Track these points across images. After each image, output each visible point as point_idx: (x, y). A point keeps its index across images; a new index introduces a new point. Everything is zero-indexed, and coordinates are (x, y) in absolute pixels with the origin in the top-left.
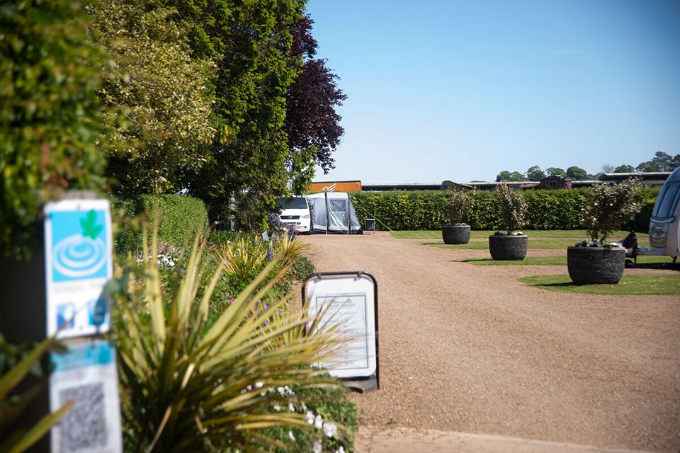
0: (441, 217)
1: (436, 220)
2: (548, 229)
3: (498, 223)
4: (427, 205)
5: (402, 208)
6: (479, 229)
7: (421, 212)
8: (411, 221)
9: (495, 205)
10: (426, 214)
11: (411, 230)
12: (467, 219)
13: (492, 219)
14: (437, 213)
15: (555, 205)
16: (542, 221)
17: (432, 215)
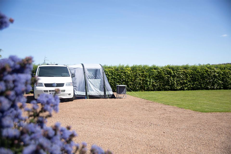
0: (153, 83)
1: (150, 84)
2: (217, 89)
3: (187, 86)
4: (143, 75)
5: (128, 76)
6: (177, 90)
7: (140, 79)
8: (134, 85)
9: (186, 74)
10: (143, 80)
11: (134, 91)
12: (169, 83)
13: (184, 83)
14: (150, 79)
15: (221, 74)
16: (213, 85)
17: (147, 81)
